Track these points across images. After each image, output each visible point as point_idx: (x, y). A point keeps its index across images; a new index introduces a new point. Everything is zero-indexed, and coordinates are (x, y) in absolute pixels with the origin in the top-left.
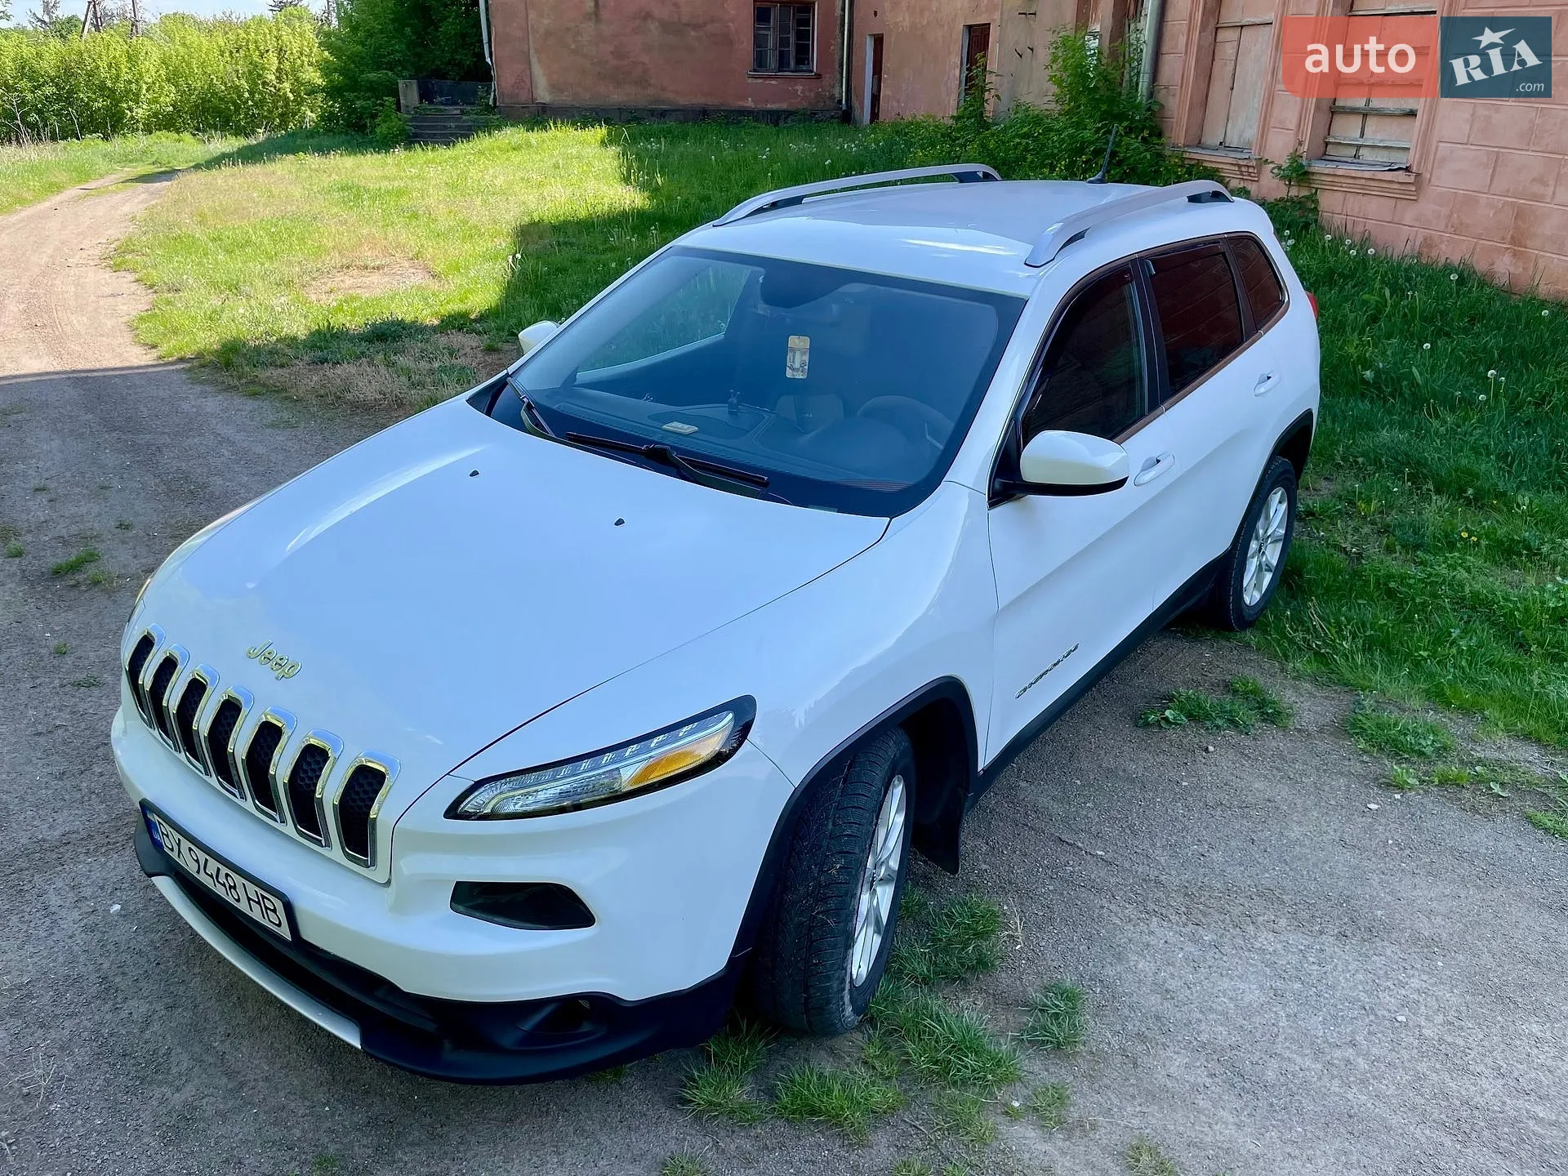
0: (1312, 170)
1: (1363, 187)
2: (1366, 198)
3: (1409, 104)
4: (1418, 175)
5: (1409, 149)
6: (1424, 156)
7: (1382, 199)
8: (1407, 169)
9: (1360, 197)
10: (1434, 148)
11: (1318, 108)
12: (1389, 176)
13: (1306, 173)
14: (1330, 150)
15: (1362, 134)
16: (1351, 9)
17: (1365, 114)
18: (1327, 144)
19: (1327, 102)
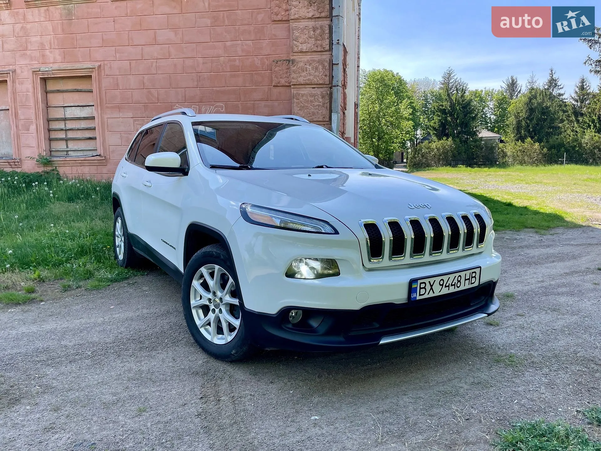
0: (52, 160)
1: (80, 163)
2: (83, 167)
3: (88, 134)
4: (105, 157)
5: (97, 150)
6: (105, 149)
7: (91, 167)
8: (100, 155)
9: (80, 167)
10: (108, 147)
11: (45, 139)
12: (93, 158)
13: (50, 161)
14: (53, 153)
15: (67, 147)
16: (47, 105)
17: (67, 140)
18: (51, 151)
19: (47, 137)
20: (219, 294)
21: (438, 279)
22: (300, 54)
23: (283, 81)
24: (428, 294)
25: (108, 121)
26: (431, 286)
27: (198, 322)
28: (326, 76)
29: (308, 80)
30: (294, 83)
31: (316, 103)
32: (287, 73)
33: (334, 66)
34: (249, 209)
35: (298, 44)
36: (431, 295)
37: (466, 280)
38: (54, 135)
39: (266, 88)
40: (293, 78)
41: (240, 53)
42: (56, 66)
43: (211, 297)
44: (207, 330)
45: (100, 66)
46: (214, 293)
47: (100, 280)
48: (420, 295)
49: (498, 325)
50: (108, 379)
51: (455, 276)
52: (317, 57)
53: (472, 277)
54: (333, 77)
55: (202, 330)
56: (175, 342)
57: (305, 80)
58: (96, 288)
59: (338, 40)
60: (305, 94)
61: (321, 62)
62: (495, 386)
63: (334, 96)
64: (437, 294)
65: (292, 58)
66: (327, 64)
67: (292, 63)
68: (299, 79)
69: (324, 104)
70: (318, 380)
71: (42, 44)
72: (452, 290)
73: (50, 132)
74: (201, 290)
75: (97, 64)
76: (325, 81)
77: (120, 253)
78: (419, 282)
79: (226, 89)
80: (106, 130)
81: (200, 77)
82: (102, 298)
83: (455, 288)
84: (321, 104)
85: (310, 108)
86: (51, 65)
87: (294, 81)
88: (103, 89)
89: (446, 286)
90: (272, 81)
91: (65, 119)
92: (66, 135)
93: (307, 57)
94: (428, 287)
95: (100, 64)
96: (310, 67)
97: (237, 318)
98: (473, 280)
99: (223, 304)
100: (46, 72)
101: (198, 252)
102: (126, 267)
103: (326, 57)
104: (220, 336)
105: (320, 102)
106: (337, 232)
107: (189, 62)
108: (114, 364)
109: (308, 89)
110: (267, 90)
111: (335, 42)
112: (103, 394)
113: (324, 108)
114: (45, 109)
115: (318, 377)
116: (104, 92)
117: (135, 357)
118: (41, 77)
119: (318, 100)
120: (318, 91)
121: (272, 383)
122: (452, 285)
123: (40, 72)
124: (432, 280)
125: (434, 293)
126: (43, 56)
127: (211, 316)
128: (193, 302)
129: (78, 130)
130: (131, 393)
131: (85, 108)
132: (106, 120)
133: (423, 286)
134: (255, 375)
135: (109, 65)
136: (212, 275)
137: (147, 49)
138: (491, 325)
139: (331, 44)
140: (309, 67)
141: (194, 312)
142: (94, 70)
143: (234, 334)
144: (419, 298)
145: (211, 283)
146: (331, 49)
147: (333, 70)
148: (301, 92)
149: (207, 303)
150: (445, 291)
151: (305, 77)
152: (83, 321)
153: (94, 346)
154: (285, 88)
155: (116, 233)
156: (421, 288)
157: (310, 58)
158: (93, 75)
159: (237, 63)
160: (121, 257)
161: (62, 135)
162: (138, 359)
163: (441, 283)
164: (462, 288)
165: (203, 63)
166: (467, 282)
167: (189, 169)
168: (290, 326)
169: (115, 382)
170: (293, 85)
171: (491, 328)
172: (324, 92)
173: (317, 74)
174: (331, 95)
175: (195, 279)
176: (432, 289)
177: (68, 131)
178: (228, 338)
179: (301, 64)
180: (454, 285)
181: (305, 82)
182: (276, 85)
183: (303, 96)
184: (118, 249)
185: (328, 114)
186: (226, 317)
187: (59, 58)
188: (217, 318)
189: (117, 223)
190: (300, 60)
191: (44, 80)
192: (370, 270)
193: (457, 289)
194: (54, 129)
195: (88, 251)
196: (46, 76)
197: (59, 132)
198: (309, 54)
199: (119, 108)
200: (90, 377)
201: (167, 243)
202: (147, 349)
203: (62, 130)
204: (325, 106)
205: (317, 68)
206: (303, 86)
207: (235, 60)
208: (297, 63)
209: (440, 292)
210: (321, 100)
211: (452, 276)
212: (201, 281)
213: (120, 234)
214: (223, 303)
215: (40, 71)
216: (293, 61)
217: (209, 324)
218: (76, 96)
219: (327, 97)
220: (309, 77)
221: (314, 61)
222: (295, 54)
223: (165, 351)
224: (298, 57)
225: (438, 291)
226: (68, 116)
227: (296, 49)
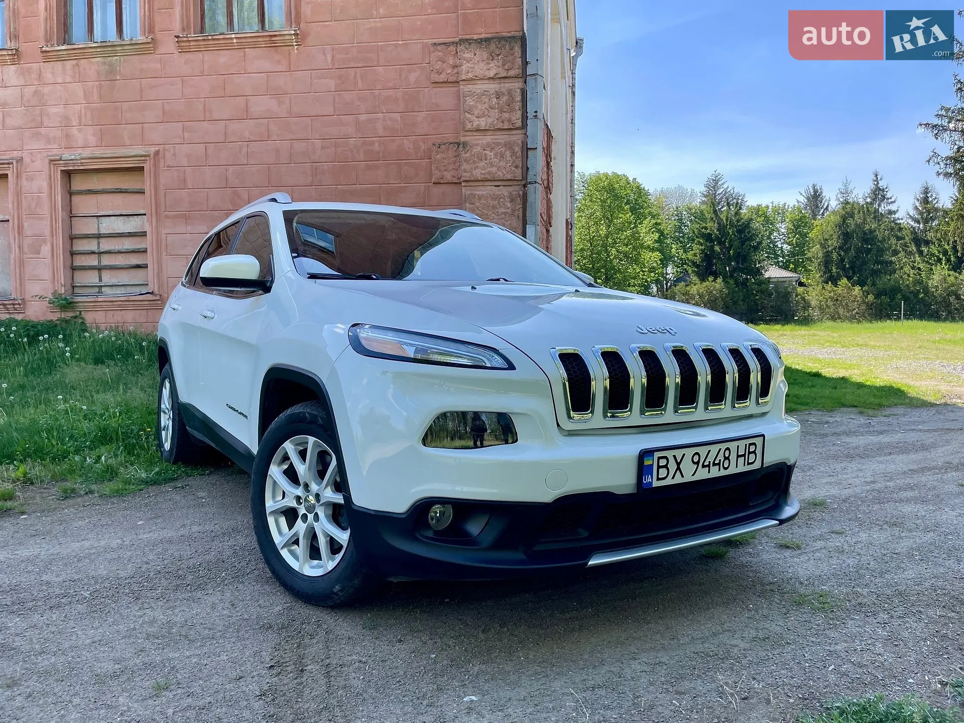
0: (75, 301)
1: (118, 306)
2: (123, 312)
3: (134, 260)
4: (160, 295)
5: (148, 284)
6: (160, 286)
7: (137, 311)
8: (152, 293)
9: (119, 312)
10: (166, 282)
11: (65, 267)
12: (141, 298)
13: (71, 303)
14: (77, 290)
15: (100, 280)
16: (71, 213)
17: (100, 269)
18: (73, 287)
19: (69, 263)
20: (314, 487)
21: (690, 452)
22: (475, 134)
23: (448, 176)
24: (673, 478)
25: (168, 238)
26: (678, 464)
27: (277, 539)
28: (517, 167)
29: (489, 173)
30: (466, 179)
31: (502, 210)
32: (455, 163)
33: (530, 152)
34: (364, 334)
35: (473, 118)
36: (678, 480)
37: (738, 456)
38: (80, 261)
39: (422, 186)
40: (465, 171)
41: (381, 133)
42: (87, 153)
43: (300, 494)
44: (292, 553)
45: (157, 153)
46: (306, 486)
47: (128, 482)
48: (658, 479)
49: (799, 547)
50: (111, 636)
51: (720, 449)
52: (502, 138)
53: (750, 453)
54: (528, 169)
55: (285, 553)
56: (238, 577)
57: (484, 174)
58: (119, 494)
59: (536, 112)
60: (483, 196)
61: (509, 146)
62: (795, 642)
63: (530, 199)
64: (688, 478)
65: (462, 139)
66: (517, 149)
67: (464, 147)
68: (474, 172)
69: (513, 211)
70: (481, 636)
71: (66, 118)
72: (715, 472)
73: (75, 256)
74: (284, 483)
75: (153, 149)
76: (516, 175)
77: (166, 440)
78: (657, 455)
79: (358, 188)
80: (164, 254)
81: (316, 169)
82: (125, 509)
83: (719, 470)
84: (509, 211)
85: (492, 218)
86: (80, 151)
87: (466, 176)
88: (162, 187)
89: (704, 466)
90: (431, 175)
91: (99, 236)
92: (100, 261)
93: (488, 139)
94: (673, 466)
95: (157, 149)
96: (492, 154)
97: (344, 529)
98: (752, 456)
99: (321, 505)
100: (71, 162)
101: (281, 415)
102: (174, 463)
103: (517, 137)
104: (316, 562)
105: (508, 208)
106: (511, 367)
107: (299, 146)
108: (125, 612)
109: (489, 187)
110: (422, 189)
111: (530, 114)
112: (97, 660)
113: (513, 218)
114: (68, 219)
115: (483, 631)
116: (162, 193)
117: (165, 600)
118: (63, 168)
119: (504, 204)
120: (505, 191)
121: (400, 641)
122: (714, 464)
123: (62, 162)
124: (679, 453)
125: (683, 476)
126: (68, 136)
127: (300, 526)
128: (270, 505)
129: (119, 252)
130: (146, 660)
131: (131, 218)
132: (164, 236)
133: (663, 462)
134: (372, 629)
135: (172, 150)
136: (303, 454)
137: (234, 126)
138: (788, 547)
139: (525, 118)
140: (490, 154)
141: (271, 521)
142: (148, 158)
143: (339, 557)
144: (656, 484)
145: (301, 469)
146: (524, 126)
147: (527, 158)
148: (477, 193)
149: (294, 504)
150: (703, 474)
151: (484, 169)
152: (87, 544)
153: (96, 582)
154: (450, 185)
155: (163, 406)
156: (659, 467)
157: (492, 139)
158: (147, 166)
159: (376, 147)
160: (167, 446)
161: (93, 261)
162: (171, 604)
163: (696, 459)
164: (732, 470)
165: (322, 148)
166: (741, 460)
167: (272, 282)
168: (430, 534)
169: (124, 640)
170: (464, 181)
171: (787, 553)
172: (514, 193)
173: (502, 164)
174: (524, 198)
175: (274, 464)
176: (678, 469)
177: (102, 255)
178: (329, 564)
179: (479, 149)
180: (719, 464)
181: (483, 176)
182: (437, 181)
183: (480, 198)
184: (163, 433)
185: (521, 226)
186: (325, 527)
187: (92, 140)
188: (310, 531)
189: (164, 389)
190: (476, 142)
191: (68, 175)
192: (571, 434)
193: (723, 473)
194: (80, 252)
195: (114, 437)
196: (71, 168)
197: (87, 256)
198: (490, 133)
199: (186, 218)
200: (80, 633)
201: (234, 410)
202: (189, 588)
203: (93, 253)
204: (516, 214)
205: (502, 156)
206: (481, 183)
207: (373, 143)
208: (471, 147)
209: (693, 475)
210: (509, 205)
211: (714, 449)
212: (285, 467)
213: (168, 407)
214: (321, 503)
215: (60, 160)
216: (465, 144)
217: (296, 542)
218: (118, 199)
219: (519, 200)
220: (490, 169)
221: (498, 144)
222: (467, 133)
223: (219, 591)
224: (473, 138)
225: (690, 474)
226: (103, 231)
227: (469, 126)
